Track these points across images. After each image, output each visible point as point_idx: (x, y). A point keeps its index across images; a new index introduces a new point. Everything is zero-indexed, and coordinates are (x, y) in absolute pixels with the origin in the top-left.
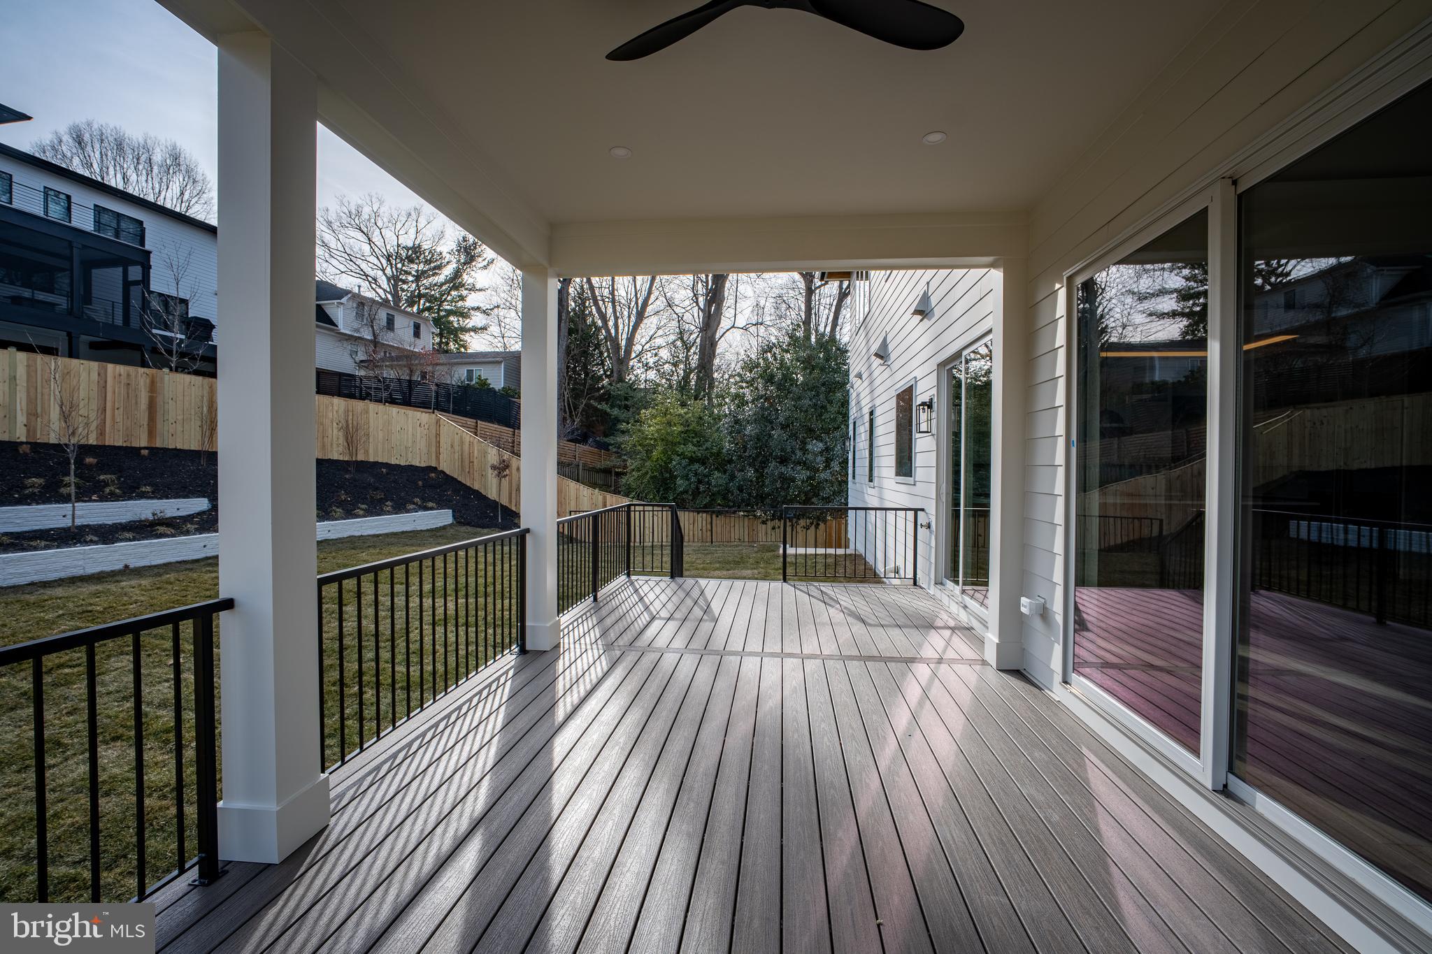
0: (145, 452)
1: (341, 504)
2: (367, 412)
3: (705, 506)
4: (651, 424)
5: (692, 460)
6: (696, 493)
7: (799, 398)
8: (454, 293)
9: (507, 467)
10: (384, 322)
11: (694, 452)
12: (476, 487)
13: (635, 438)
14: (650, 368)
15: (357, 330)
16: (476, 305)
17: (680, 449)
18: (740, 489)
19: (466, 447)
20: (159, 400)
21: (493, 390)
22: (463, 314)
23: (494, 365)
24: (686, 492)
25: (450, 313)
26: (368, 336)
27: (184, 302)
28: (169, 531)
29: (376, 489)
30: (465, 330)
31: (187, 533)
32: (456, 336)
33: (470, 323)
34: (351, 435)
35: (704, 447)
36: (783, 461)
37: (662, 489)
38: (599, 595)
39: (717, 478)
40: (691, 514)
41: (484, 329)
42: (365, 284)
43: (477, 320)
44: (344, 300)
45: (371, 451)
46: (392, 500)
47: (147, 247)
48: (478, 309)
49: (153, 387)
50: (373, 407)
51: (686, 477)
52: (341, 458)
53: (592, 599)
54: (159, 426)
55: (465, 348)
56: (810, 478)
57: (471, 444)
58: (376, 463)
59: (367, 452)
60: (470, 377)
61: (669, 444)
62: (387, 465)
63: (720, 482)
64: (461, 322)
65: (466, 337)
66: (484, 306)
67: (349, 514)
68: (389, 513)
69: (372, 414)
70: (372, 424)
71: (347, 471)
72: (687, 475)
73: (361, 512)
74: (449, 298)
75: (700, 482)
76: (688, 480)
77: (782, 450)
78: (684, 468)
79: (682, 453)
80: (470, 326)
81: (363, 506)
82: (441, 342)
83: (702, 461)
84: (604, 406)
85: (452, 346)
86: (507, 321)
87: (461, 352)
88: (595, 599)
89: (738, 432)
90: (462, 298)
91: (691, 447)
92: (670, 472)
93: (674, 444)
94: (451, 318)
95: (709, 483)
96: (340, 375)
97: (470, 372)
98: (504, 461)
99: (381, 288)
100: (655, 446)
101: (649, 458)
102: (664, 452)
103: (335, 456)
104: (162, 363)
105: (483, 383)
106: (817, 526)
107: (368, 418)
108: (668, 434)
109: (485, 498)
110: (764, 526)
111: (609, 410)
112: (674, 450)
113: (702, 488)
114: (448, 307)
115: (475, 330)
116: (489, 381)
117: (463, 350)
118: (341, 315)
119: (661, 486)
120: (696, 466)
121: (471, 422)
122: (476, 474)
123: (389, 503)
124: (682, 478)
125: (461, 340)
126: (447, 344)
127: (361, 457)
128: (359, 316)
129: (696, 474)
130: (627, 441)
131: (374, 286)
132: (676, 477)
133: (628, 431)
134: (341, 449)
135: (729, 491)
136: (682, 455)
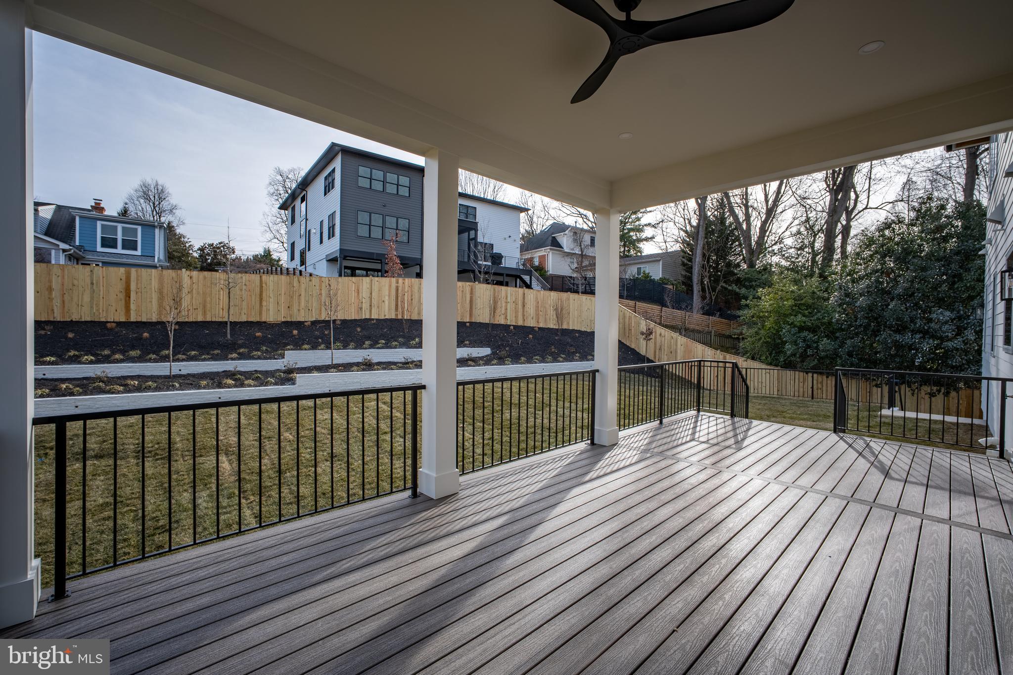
0: (468, 324)
1: (552, 354)
2: (569, 299)
3: (814, 368)
4: (766, 300)
5: (801, 329)
6: (804, 357)
7: (924, 269)
8: (633, 216)
9: (651, 333)
10: (589, 242)
11: (805, 322)
12: (633, 346)
13: (751, 312)
14: (775, 254)
15: (573, 249)
16: (647, 222)
17: (791, 319)
18: (850, 354)
19: (627, 320)
20: (474, 298)
21: (653, 281)
22: (639, 230)
23: (654, 263)
24: (794, 355)
25: (630, 230)
26: (578, 251)
27: (492, 246)
28: (473, 364)
29: (572, 346)
30: (640, 240)
31: (479, 365)
32: (634, 245)
33: (644, 235)
34: (560, 314)
35: (815, 317)
36: (901, 329)
37: (774, 352)
38: (665, 421)
39: (825, 344)
40: (801, 374)
41: (652, 238)
42: (580, 220)
43: (648, 232)
44: (567, 232)
45: (571, 323)
46: (580, 353)
47: (477, 221)
48: (649, 224)
49: (472, 292)
50: (572, 296)
51: (795, 343)
52: (555, 327)
53: (658, 422)
54: (474, 310)
55: (641, 252)
56: (938, 347)
57: (630, 318)
58: (573, 330)
59: (568, 323)
60: (639, 273)
61: (781, 315)
62: (579, 332)
63: (829, 347)
64: (638, 235)
65: (641, 245)
66: (653, 222)
67: (555, 360)
68: (577, 361)
69: (571, 301)
70: (571, 306)
71: (557, 335)
72: (796, 342)
73: (561, 359)
74: (630, 220)
75: (809, 347)
76: (797, 345)
77: (898, 319)
78: (794, 335)
79: (792, 323)
80: (643, 237)
81: (563, 356)
82: (624, 251)
83: (813, 330)
84: (734, 287)
85: (632, 252)
86: (668, 230)
87: (637, 256)
88: (661, 423)
89: (848, 304)
90: (638, 219)
91: (800, 318)
92: (780, 338)
93: (786, 315)
94: (632, 234)
95: (817, 348)
96: (563, 277)
97: (639, 269)
98: (649, 329)
99: (589, 220)
100: (768, 317)
101: (763, 326)
102: (776, 322)
103: (552, 326)
104: (476, 279)
105: (647, 276)
106: (947, 394)
107: (569, 303)
108: (779, 307)
109: (638, 354)
110: (879, 389)
111: (738, 290)
112: (785, 321)
113: (809, 352)
114: (630, 227)
115: (647, 239)
116: (650, 274)
117: (639, 254)
118: (565, 240)
119: (773, 349)
120: (805, 333)
121: (632, 303)
122: (633, 338)
123: (578, 355)
124: (791, 343)
125: (638, 248)
126: (629, 251)
127: (565, 327)
128: (575, 240)
129: (804, 341)
130: (746, 314)
131: (585, 220)
132: (785, 343)
133: (747, 306)
134: (555, 322)
135: (837, 355)
136: (792, 324)
